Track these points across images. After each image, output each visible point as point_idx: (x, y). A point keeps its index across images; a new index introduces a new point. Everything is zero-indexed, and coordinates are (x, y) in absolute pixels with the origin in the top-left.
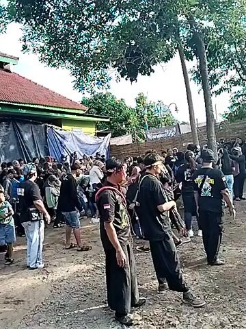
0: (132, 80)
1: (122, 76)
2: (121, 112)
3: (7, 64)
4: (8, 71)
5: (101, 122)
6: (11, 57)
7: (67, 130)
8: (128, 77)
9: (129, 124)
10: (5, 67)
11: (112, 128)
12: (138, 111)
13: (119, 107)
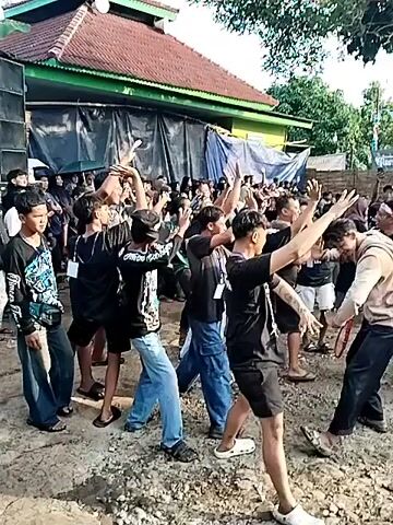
0: (366, 61)
1: (350, 52)
2: (333, 112)
3: (159, 19)
4: (161, 31)
5: (295, 127)
6: (167, 8)
7: (238, 135)
8: (360, 54)
9: (345, 134)
10: (157, 24)
11: (312, 138)
12: (363, 114)
13: (330, 104)
